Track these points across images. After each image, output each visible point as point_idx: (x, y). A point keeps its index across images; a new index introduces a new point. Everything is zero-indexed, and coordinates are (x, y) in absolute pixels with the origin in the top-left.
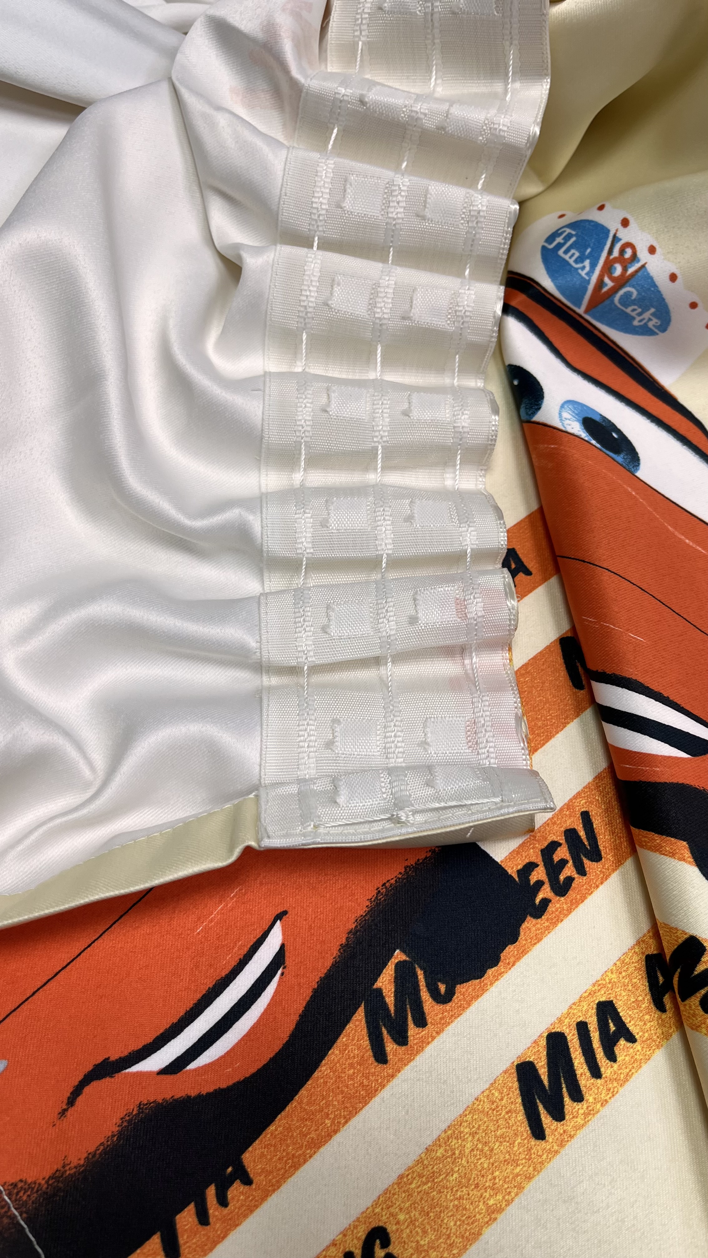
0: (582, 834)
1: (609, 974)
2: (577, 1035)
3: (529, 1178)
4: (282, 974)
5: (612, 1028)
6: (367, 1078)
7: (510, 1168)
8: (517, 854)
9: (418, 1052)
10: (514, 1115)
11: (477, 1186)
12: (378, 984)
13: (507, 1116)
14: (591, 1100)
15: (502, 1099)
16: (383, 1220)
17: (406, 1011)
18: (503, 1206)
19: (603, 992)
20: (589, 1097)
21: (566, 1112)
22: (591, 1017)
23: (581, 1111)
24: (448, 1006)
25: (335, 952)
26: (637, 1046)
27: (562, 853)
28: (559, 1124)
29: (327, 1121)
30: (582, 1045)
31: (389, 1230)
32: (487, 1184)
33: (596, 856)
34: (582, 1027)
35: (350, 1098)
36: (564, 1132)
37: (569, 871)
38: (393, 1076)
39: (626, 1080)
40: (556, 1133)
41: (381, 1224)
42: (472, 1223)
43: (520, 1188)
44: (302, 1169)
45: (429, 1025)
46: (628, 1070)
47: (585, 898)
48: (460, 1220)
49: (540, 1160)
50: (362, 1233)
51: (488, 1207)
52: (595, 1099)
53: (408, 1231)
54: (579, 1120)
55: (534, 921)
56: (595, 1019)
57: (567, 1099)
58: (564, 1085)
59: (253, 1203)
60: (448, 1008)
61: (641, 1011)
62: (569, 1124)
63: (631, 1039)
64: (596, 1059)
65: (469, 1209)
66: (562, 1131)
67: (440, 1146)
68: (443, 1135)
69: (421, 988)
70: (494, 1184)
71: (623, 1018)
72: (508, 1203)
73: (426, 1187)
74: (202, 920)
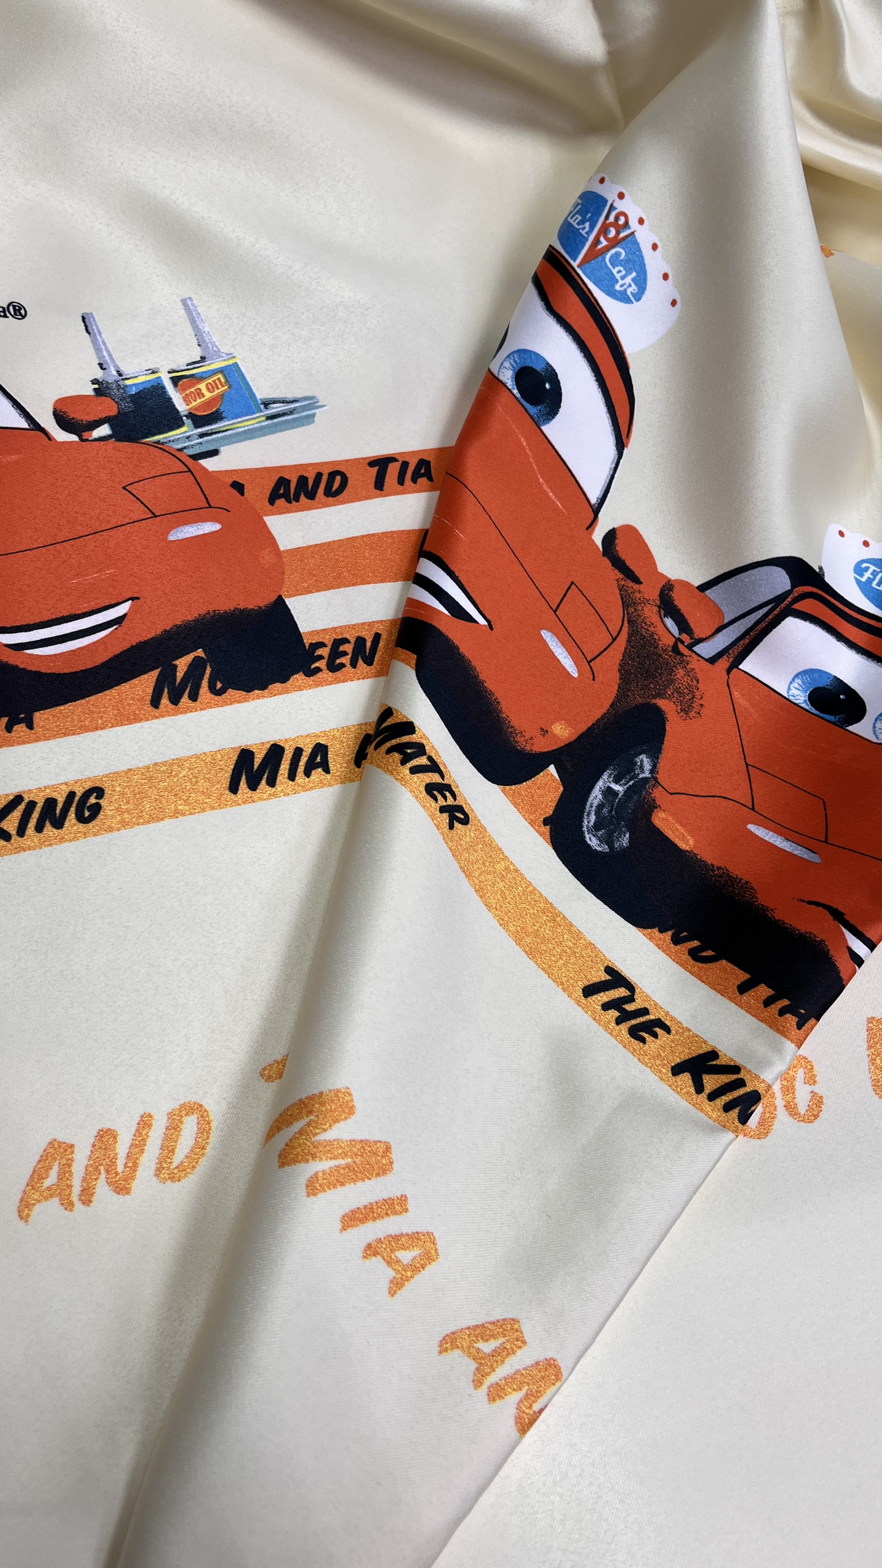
0: (368, 644)
1: (336, 731)
2: (292, 753)
3: (213, 808)
4: (116, 629)
5: (318, 759)
6: (139, 711)
7: (203, 797)
8: (317, 634)
9: (181, 713)
10: (223, 772)
11: (176, 795)
12: (177, 662)
13: (218, 770)
14: (279, 789)
15: (221, 761)
16: (106, 786)
17: (187, 687)
18: (187, 813)
19: (325, 739)
20: (279, 788)
21: (259, 787)
22: (308, 748)
23: (269, 792)
24: (217, 698)
25: (159, 632)
26: (328, 776)
27: (348, 648)
28: (250, 792)
29: (99, 720)
30: (292, 760)
31: (106, 792)
32: (183, 797)
33: (369, 661)
34: (298, 752)
35: (121, 715)
36: (251, 797)
37: (346, 660)
38: (157, 718)
39: (309, 790)
40: (245, 795)
41: (103, 787)
42: (161, 812)
43: (203, 810)
44: (68, 737)
45: (198, 702)
46: (313, 785)
47: (347, 681)
48: (154, 807)
49: (225, 803)
50: (88, 785)
51: (176, 809)
52: (282, 790)
53: (117, 797)
54: (264, 795)
55: (304, 677)
56: (310, 750)
57: (264, 782)
58: (266, 774)
59: (27, 740)
60: (216, 698)
61: (343, 760)
62: (256, 795)
63: (327, 770)
64: (297, 770)
65: (163, 804)
66: (249, 796)
67: (165, 766)
68: (171, 761)
69: (205, 678)
70: (187, 799)
71: (329, 758)
72: (191, 814)
73: (143, 781)
74: (79, 577)
